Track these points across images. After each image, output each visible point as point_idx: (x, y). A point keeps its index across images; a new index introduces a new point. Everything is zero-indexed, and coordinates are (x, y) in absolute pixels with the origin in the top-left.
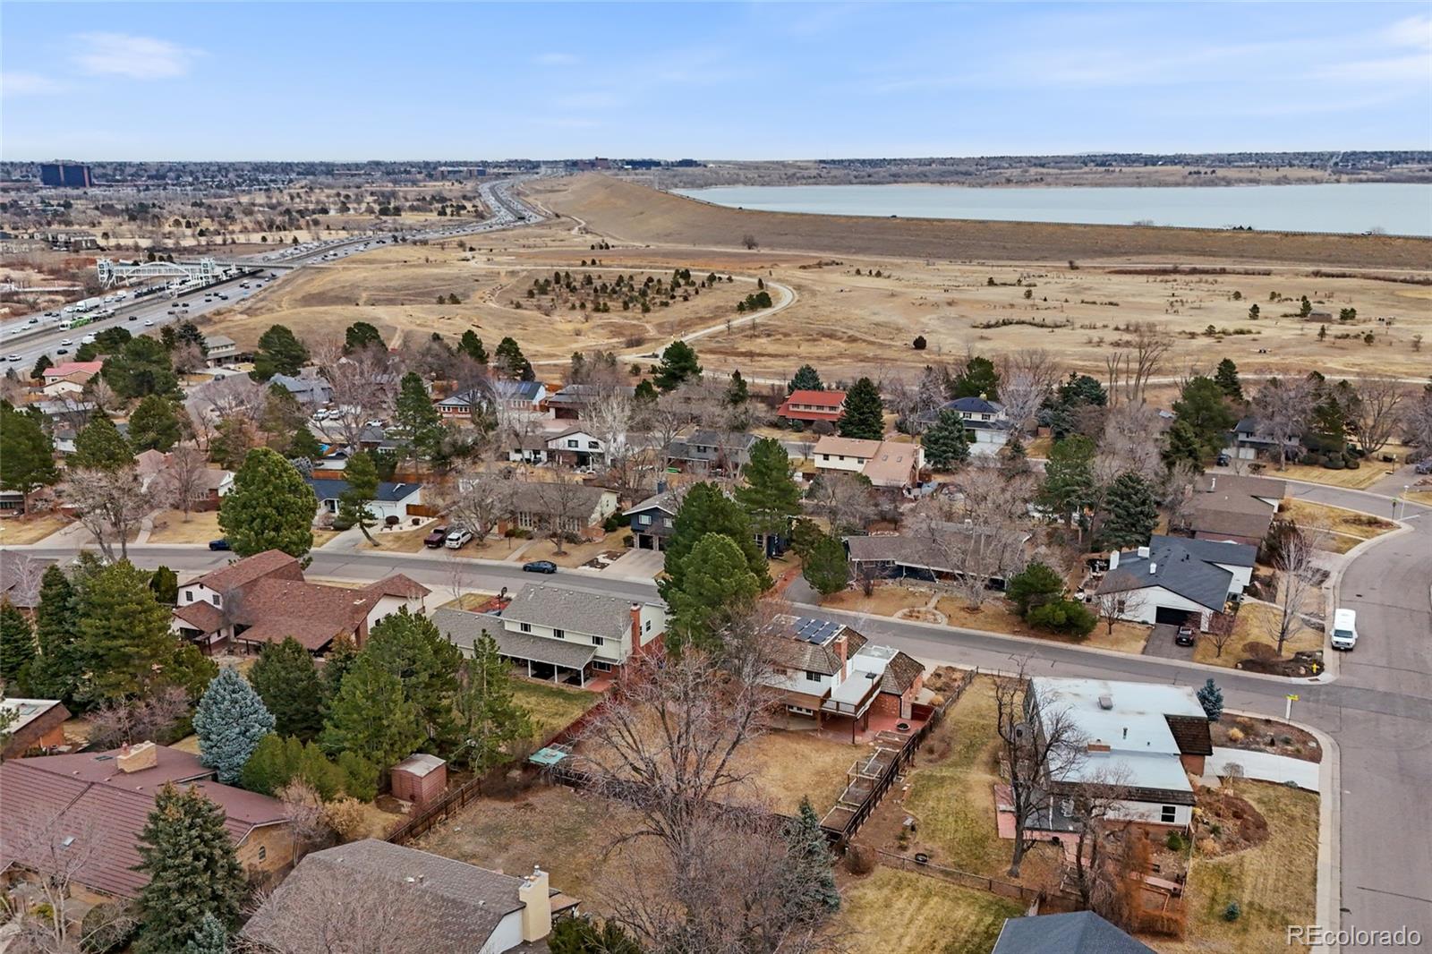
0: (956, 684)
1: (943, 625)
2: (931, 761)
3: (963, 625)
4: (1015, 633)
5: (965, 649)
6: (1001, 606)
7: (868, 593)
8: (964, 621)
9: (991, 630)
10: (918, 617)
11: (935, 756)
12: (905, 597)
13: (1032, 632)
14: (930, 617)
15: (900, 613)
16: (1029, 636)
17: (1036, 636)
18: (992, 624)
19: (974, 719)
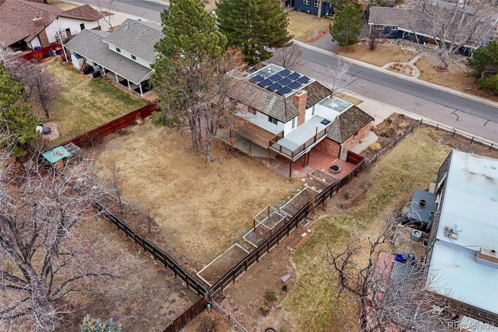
0: (399, 132)
1: (415, 78)
2: (341, 207)
3: (429, 80)
4: (465, 91)
5: (420, 100)
6: (464, 68)
7: (372, 48)
8: (431, 76)
9: (448, 87)
10: (399, 70)
11: (348, 202)
12: (397, 54)
13: (480, 92)
14: (408, 70)
15: (387, 66)
16: (476, 95)
17: (481, 96)
18: (452, 81)
19: (399, 168)
